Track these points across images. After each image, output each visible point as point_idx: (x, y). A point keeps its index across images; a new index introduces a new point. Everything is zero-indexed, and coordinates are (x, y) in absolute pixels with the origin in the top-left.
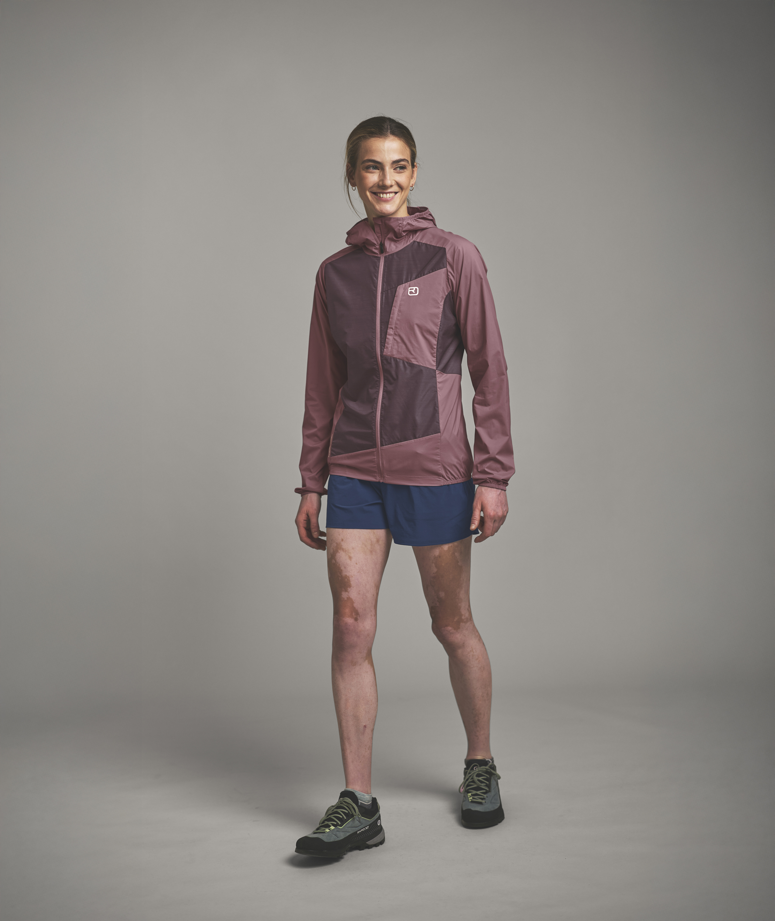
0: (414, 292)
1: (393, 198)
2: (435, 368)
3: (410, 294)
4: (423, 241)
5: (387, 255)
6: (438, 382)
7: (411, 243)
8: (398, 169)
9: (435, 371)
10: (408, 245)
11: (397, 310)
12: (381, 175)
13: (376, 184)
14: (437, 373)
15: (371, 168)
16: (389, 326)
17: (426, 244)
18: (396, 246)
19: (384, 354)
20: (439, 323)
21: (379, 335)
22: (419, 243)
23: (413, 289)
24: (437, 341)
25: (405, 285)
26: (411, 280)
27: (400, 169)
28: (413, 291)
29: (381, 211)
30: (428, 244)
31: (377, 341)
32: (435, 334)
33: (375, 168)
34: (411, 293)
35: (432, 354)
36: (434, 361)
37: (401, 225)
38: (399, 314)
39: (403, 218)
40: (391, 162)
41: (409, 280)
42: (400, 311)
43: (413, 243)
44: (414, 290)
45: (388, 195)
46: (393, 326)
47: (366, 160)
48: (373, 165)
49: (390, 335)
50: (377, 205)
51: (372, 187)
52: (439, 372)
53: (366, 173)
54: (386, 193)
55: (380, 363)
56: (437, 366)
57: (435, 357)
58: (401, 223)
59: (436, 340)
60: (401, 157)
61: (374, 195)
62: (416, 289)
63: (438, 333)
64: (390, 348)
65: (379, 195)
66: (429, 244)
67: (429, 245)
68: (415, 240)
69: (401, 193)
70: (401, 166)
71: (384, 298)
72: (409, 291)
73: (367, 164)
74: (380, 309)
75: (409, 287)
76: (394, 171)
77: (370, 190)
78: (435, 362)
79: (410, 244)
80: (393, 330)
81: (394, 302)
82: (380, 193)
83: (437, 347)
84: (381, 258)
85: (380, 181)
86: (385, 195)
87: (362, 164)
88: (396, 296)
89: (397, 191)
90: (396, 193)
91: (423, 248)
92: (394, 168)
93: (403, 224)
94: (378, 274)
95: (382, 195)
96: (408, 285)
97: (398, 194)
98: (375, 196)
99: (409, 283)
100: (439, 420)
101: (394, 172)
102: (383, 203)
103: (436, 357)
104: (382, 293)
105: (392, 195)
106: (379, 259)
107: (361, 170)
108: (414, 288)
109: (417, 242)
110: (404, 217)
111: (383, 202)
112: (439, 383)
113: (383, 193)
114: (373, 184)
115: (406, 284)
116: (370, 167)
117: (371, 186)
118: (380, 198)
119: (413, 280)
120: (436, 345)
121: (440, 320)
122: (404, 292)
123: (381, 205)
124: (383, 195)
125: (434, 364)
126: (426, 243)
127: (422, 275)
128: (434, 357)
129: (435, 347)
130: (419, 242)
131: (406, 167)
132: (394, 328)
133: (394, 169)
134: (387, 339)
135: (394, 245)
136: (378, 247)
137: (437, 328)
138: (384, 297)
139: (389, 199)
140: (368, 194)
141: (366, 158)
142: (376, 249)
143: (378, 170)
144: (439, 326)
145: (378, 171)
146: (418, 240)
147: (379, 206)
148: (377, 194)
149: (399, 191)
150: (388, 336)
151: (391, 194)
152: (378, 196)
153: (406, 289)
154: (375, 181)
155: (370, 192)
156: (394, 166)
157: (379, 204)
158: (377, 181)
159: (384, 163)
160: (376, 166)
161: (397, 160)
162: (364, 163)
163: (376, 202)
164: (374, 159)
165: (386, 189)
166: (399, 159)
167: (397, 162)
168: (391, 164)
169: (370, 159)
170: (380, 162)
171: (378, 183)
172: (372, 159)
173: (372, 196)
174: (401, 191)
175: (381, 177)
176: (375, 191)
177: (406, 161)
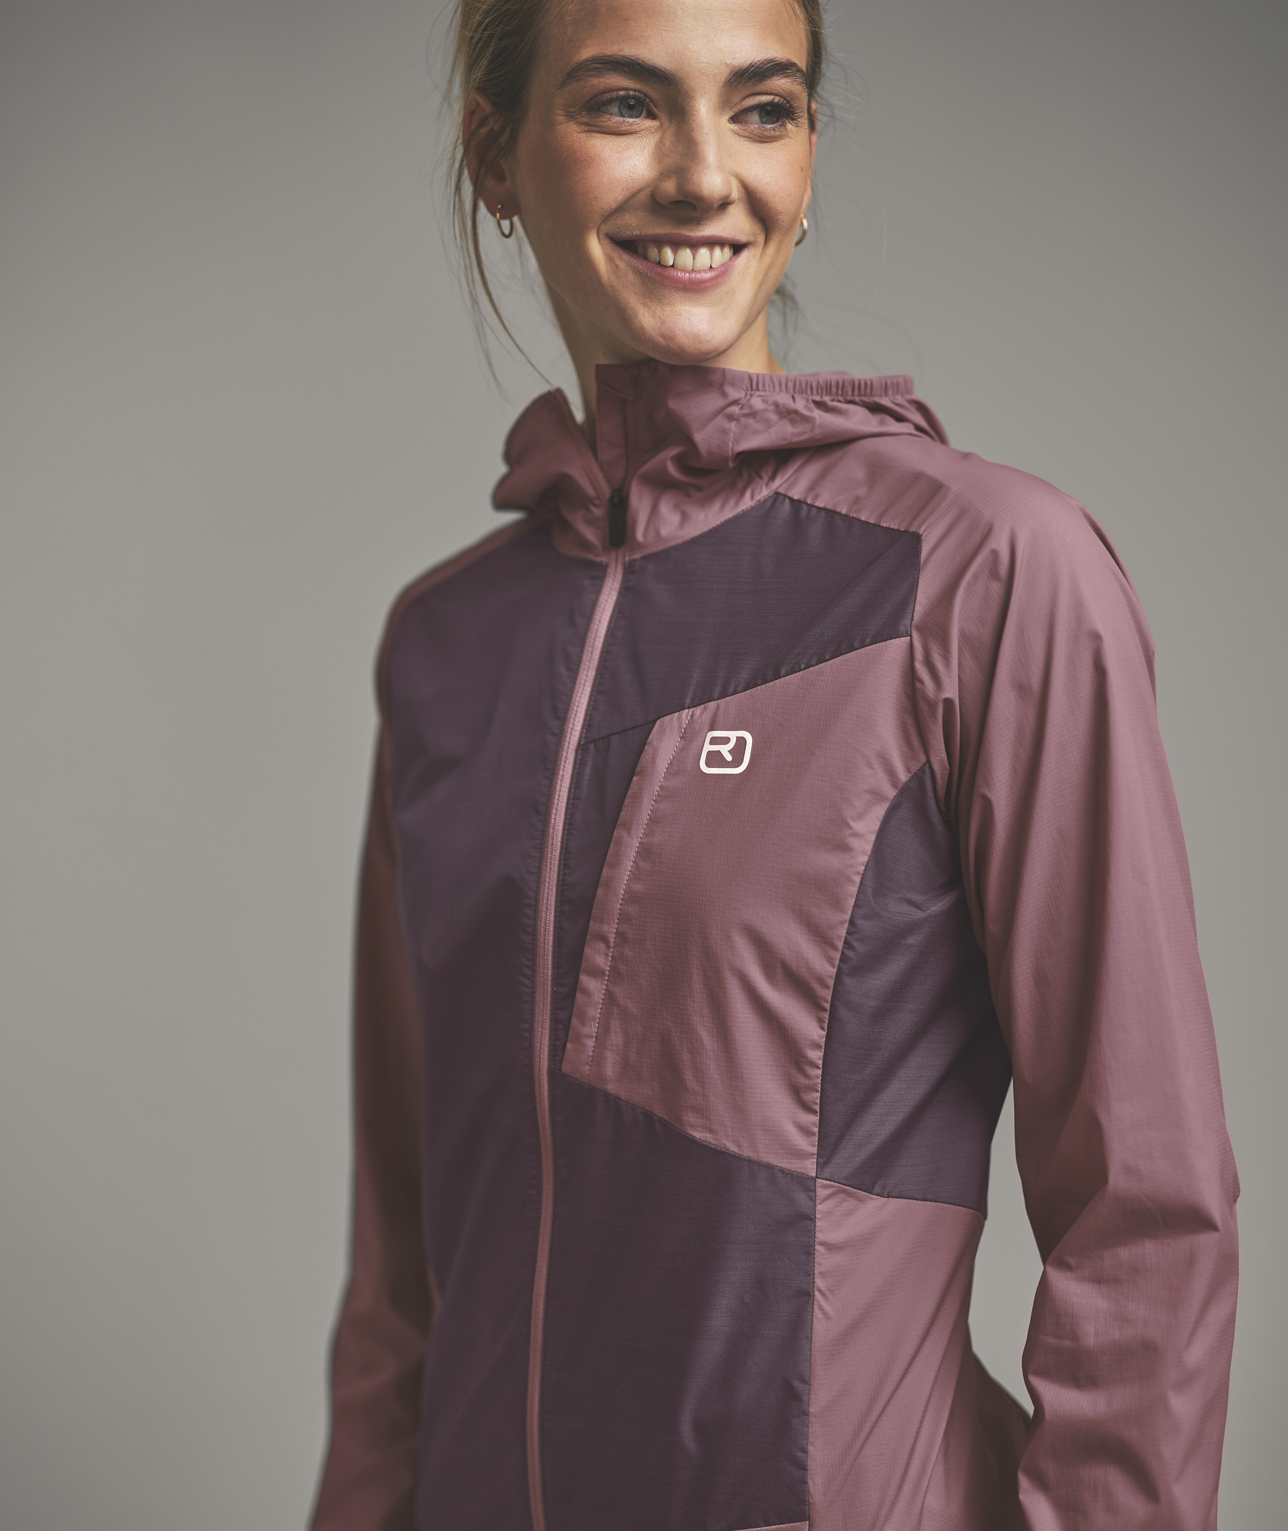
0: (729, 758)
1: (723, 272)
2: (810, 1167)
3: (709, 764)
4: (817, 496)
5: (637, 556)
6: (822, 1244)
7: (761, 504)
8: (755, 117)
9: (806, 1184)
10: (745, 514)
11: (636, 843)
12: (667, 143)
13: (642, 197)
14: (821, 1193)
15: (614, 109)
16: (591, 923)
17: (831, 514)
18: (685, 517)
19: (566, 1068)
20: (843, 932)
21: (550, 967)
22: (796, 504)
23: (726, 740)
24: (826, 1026)
25: (692, 716)
26: (724, 695)
27: (761, 117)
28: (725, 750)
29: (663, 336)
30: (840, 514)
31: (539, 997)
32: (816, 986)
33: (631, 108)
34: (715, 759)
35: (797, 1093)
36: (805, 1130)
37: (735, 409)
38: (641, 864)
39: (751, 379)
40: (724, 74)
41: (718, 690)
42: (645, 851)
43: (769, 503)
44: (731, 745)
45: (703, 252)
46: (611, 930)
47: (586, 60)
48: (627, 89)
49: (597, 973)
50: (644, 305)
51: (621, 209)
52: (830, 1191)
53: (583, 136)
54: (694, 245)
55: (547, 1113)
56: (822, 1160)
57: (814, 1112)
58: (735, 402)
59: (820, 1021)
60: (775, 51)
61: (626, 256)
62: (741, 742)
63: (831, 983)
64: (590, 1043)
65: (653, 252)
66: (844, 512)
67: (845, 517)
68: (782, 491)
69: (760, 250)
70: (771, 103)
71: (587, 778)
72: (708, 748)
73: (595, 81)
74: (561, 828)
75: (712, 729)
76: (734, 127)
77: (605, 228)
78: (813, 1134)
79: (752, 508)
80: (608, 947)
81: (627, 801)
82: (660, 242)
83: (825, 1058)
84: (611, 571)
85: (663, 175)
86: (686, 255)
87: (564, 84)
88: (638, 769)
89: (743, 239)
90: (737, 248)
91: (815, 531)
92: (736, 110)
93: (751, 407)
94: (582, 652)
95: (669, 256)
96: (707, 716)
97: (745, 255)
98: (635, 262)
99: (712, 705)
100: (805, 1451)
101: (734, 132)
102: (677, 297)
103: (817, 1108)
104: (582, 748)
105: (720, 255)
106: (598, 573)
107: (561, 118)
108: (733, 735)
109: (791, 499)
110: (758, 375)
111: (678, 289)
112: (831, 1247)
113: (677, 244)
114: (627, 194)
115: (698, 710)
116: (611, 101)
117: (614, 206)
118: (659, 270)
119: (735, 693)
120: (818, 1047)
121: (848, 917)
122: (682, 750)
123: (668, 310)
124: (675, 252)
125: (809, 1145)
126: (830, 507)
127: (783, 672)
128: (807, 1108)
129: (816, 1056)
130: (799, 502)
131: (791, 106)
132: (612, 938)
133: (734, 119)
134: (578, 995)
135: (676, 507)
136: (598, 512)
137: (830, 960)
138: (588, 771)
139: (708, 275)
140: (596, 248)
141: (587, 52)
142: (591, 522)
143: (651, 116)
144: (840, 944)
145: (649, 123)
146: (796, 493)
147: (654, 316)
148: (640, 250)
149: (752, 239)
150: (584, 979)
151: (717, 251)
152: (645, 258)
153: (690, 737)
154: (638, 179)
155: (606, 242)
156: (736, 99)
157: (655, 302)
158: (648, 179)
159: (687, 81)
160: (645, 94)
161: (752, 69)
162: (577, 76)
163: (637, 291)
164: (632, 54)
165: (699, 224)
166: (759, 59)
167: (753, 75)
168: (721, 85)
169: (609, 54)
170: (663, 69)
171: (651, 191)
172: (622, 53)
173: (618, 262)
174: (761, 239)
175: (669, 156)
176: (635, 233)
177: (785, 71)
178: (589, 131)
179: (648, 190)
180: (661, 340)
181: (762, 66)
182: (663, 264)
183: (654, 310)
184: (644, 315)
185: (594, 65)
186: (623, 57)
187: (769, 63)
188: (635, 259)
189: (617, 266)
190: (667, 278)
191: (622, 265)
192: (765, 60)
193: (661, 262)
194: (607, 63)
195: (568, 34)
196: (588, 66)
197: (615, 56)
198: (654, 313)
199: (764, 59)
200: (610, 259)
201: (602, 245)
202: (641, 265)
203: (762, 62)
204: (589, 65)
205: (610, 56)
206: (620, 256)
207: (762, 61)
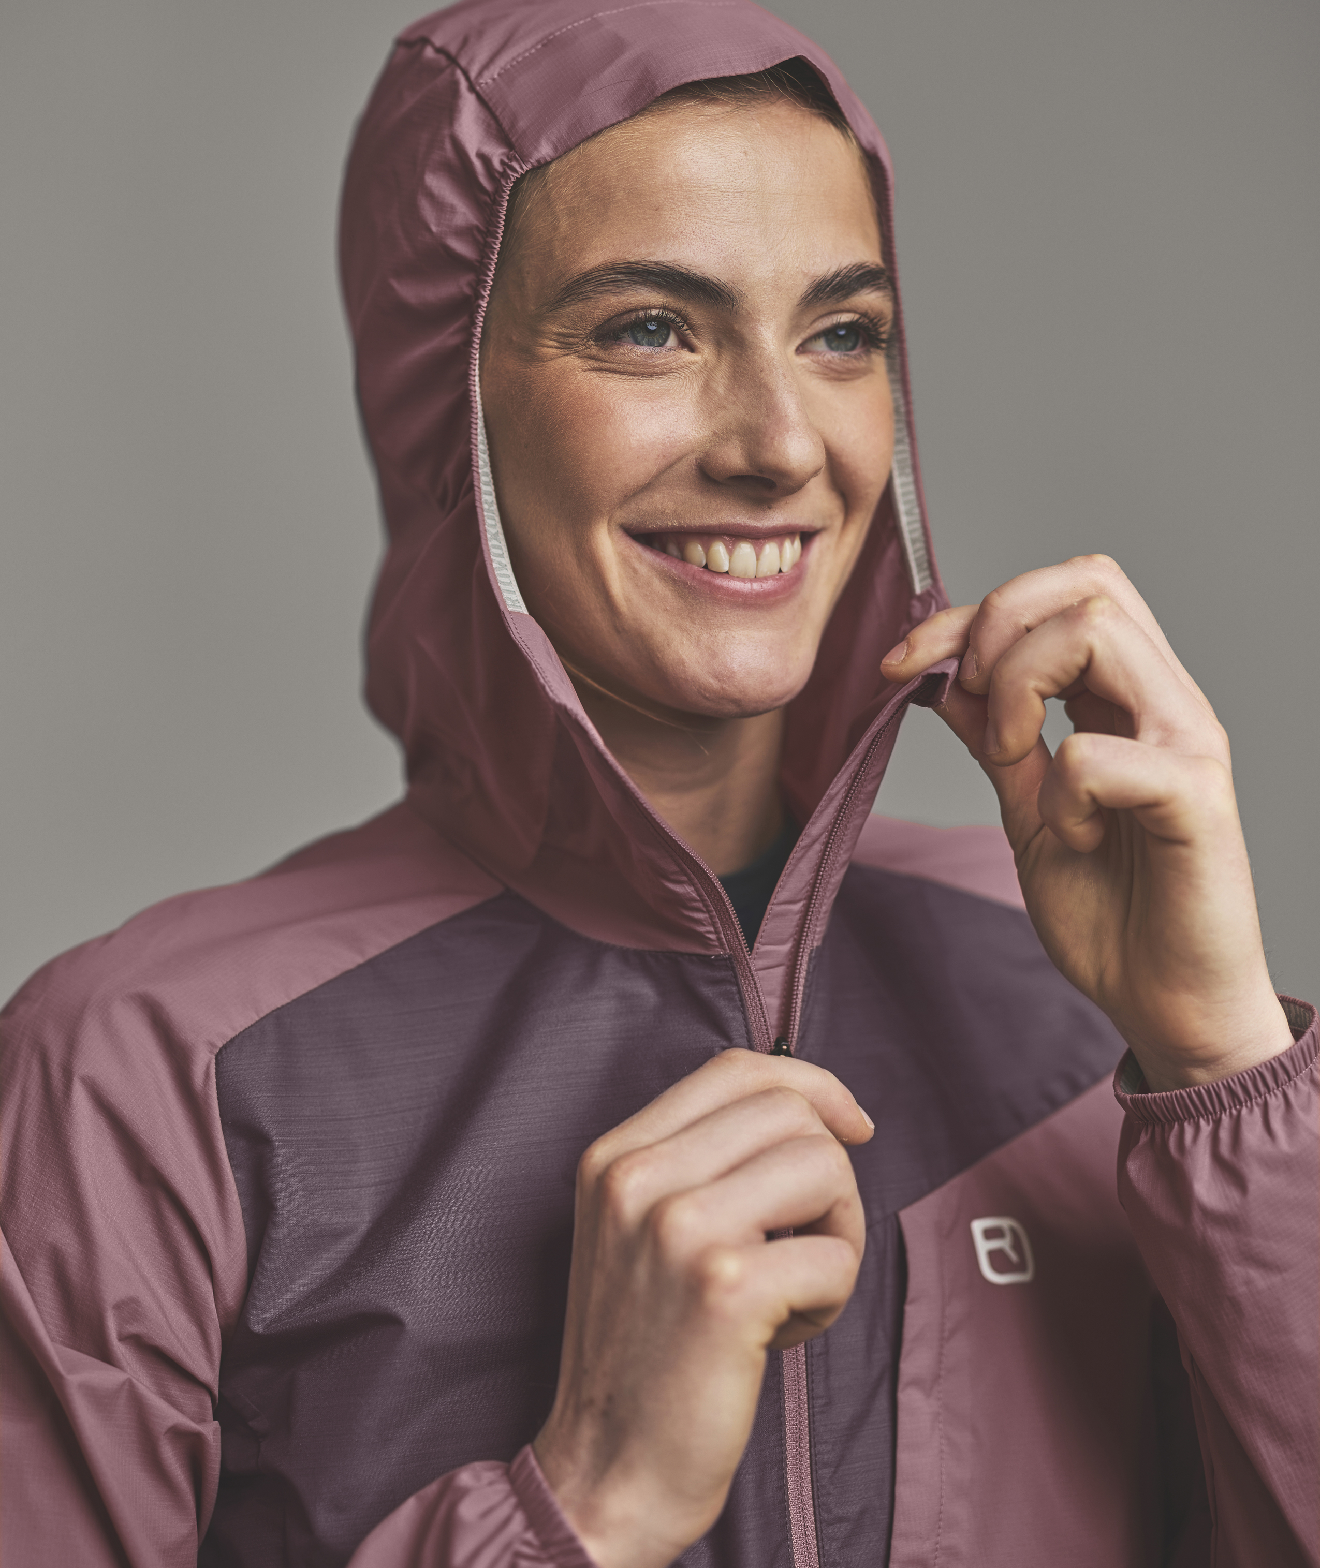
0: (1014, 1258)
1: (796, 576)
3: (996, 1269)
12: (720, 388)
13: (684, 467)
23: (1000, 1232)
28: (1006, 1247)
34: (1000, 1262)
40: (802, 287)
44: (1008, 1238)
45: (771, 547)
47: (596, 269)
48: (650, 308)
50: (681, 628)
54: (759, 538)
65: (696, 551)
70: (846, 325)
72: (984, 1246)
77: (621, 516)
82: (708, 535)
86: (746, 554)
87: (560, 303)
89: (817, 523)
90: (809, 537)
92: (804, 335)
95: (721, 555)
97: (817, 546)
98: (660, 563)
102: (732, 617)
105: (792, 548)
107: (553, 351)
108: (1003, 1224)
111: (734, 605)
113: (734, 535)
118: (706, 577)
123: (722, 635)
124: (730, 551)
131: (876, 331)
133: (803, 347)
141: (596, 257)
145: (686, 357)
147: (697, 644)
149: (828, 521)
151: (786, 545)
152: (682, 558)
154: (679, 442)
155: (619, 534)
156: (807, 320)
157: (700, 624)
158: (693, 441)
159: (749, 297)
160: (678, 314)
161: (838, 279)
162: (582, 293)
163: (668, 608)
164: (669, 259)
165: (770, 508)
166: (845, 266)
167: (839, 287)
168: (796, 303)
169: (632, 260)
170: (715, 281)
171: (696, 459)
172: (653, 258)
173: (637, 565)
174: (838, 522)
175: (725, 407)
176: (670, 523)
177: (877, 282)
178: (600, 370)
179: (692, 458)
180: (712, 681)
181: (851, 274)
182: (713, 569)
183: (699, 636)
184: (683, 643)
185: (611, 276)
186: (657, 263)
187: (858, 270)
188: (664, 559)
189: (635, 571)
190: (719, 588)
191: (643, 570)
192: (853, 266)
193: (710, 567)
194: (632, 273)
195: (562, 230)
196: (601, 278)
197: (643, 263)
198: (698, 640)
199: (853, 263)
200: (624, 561)
201: (612, 539)
202: (675, 569)
203: (851, 269)
204: (603, 275)
205: (636, 263)
206: (640, 556)
207: (850, 267)
